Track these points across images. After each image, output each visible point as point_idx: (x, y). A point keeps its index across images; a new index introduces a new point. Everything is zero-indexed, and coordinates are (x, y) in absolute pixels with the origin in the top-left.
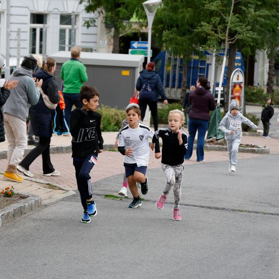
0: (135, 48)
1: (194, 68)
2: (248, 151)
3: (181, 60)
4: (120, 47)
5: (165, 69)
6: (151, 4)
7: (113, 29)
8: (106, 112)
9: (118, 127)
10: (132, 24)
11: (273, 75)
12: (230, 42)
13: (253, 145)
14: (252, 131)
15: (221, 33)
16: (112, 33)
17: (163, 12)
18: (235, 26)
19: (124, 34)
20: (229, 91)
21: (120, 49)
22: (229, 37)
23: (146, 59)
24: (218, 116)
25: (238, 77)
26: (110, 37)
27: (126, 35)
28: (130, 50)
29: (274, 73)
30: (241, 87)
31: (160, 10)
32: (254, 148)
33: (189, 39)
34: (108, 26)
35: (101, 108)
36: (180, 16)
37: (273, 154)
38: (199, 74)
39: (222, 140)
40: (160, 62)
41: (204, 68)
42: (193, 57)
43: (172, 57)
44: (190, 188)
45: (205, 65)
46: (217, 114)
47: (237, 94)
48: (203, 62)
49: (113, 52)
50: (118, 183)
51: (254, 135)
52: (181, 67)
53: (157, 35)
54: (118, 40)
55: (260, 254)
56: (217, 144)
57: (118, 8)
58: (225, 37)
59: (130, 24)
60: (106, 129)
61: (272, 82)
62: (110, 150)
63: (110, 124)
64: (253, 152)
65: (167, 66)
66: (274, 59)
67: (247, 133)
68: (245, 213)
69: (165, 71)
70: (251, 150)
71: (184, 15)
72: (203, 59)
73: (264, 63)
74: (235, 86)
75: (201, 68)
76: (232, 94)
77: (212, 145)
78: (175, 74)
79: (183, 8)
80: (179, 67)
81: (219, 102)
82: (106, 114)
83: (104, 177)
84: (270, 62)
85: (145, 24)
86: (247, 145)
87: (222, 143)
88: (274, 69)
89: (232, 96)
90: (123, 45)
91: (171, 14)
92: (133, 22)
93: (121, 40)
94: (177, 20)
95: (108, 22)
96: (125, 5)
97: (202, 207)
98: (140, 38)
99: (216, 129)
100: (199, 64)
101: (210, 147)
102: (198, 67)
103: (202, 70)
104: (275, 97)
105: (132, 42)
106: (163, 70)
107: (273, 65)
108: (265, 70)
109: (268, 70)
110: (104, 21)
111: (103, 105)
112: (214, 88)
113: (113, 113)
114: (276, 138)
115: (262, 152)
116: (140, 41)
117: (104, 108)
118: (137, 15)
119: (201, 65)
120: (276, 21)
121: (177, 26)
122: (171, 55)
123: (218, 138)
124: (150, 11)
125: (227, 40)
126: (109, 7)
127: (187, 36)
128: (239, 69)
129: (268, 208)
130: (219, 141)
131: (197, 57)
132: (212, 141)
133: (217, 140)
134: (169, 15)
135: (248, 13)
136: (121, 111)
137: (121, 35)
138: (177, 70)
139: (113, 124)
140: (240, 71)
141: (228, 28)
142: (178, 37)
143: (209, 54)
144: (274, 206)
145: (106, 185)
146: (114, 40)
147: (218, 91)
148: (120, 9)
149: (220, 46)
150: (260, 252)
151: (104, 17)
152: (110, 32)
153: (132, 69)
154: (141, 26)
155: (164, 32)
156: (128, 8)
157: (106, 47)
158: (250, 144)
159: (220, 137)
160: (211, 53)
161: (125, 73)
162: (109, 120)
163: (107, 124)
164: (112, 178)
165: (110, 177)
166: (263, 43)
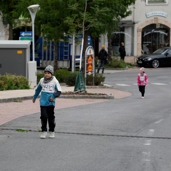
0: (23, 36)
1: (61, 47)
2: (101, 98)
3: (53, 43)
4: (13, 36)
5: (43, 49)
6: (33, 7)
7: (8, 25)
8: (9, 78)
9: (17, 86)
10: (21, 21)
11: (111, 49)
12: (86, 30)
13: (103, 94)
14: (100, 85)
15: (80, 24)
16: (8, 28)
17: (40, 13)
18: (88, 19)
19: (16, 28)
20: (85, 60)
21: (14, 37)
22: (84, 26)
23: (32, 42)
24: (81, 76)
25: (90, 51)
26: (6, 30)
27: (17, 28)
28: (20, 38)
29: (111, 48)
30: (92, 58)
31: (38, 11)
32: (104, 96)
33: (58, 29)
34: (5, 23)
35: (6, 75)
36: (52, 15)
37: (117, 99)
38: (64, 51)
39: (84, 92)
40: (39, 44)
41: (68, 47)
42: (60, 40)
43: (47, 41)
44: (69, 122)
45: (68, 45)
46: (80, 76)
47: (90, 62)
48: (67, 43)
49: (9, 39)
50: (23, 122)
51: (102, 88)
52: (53, 47)
53: (37, 27)
54: (12, 31)
55: (121, 161)
56: (81, 94)
57: (11, 11)
58: (83, 26)
59: (19, 21)
60: (10, 88)
61: (111, 54)
62: (14, 102)
63: (12, 85)
64: (104, 98)
65: (44, 46)
66: (111, 39)
67: (98, 87)
68: (106, 136)
69: (43, 50)
70: (103, 97)
71: (54, 13)
72: (66, 41)
73: (105, 42)
74: (88, 57)
75: (65, 47)
76: (87, 62)
77: (78, 95)
78: (49, 52)
79: (53, 9)
80: (51, 47)
81: (80, 67)
82: (9, 79)
83: (14, 119)
84: (108, 41)
85: (29, 21)
86: (100, 94)
87: (84, 93)
88: (111, 45)
89: (87, 64)
90: (15, 35)
91: (46, 13)
92: (21, 20)
93: (14, 32)
94: (50, 17)
95: (5, 20)
96: (16, 9)
97: (78, 134)
98: (26, 30)
99: (79, 85)
100: (64, 44)
101: (77, 96)
102: (64, 47)
103: (66, 48)
104: (113, 63)
105: (21, 32)
106: (42, 49)
107: (110, 43)
108: (106, 46)
109: (107, 46)
110: (2, 20)
111: (7, 73)
112: (75, 59)
113: (14, 78)
114: (116, 89)
115: (109, 98)
116: (26, 32)
117: (7, 75)
118: (23, 15)
119: (65, 45)
120: (112, 15)
121: (50, 21)
122: (46, 40)
123: (81, 91)
124: (33, 12)
125: (83, 28)
126: (5, 11)
127: (57, 27)
128: (91, 46)
129: (120, 132)
130: (82, 92)
131: (62, 40)
132: (78, 93)
133: (81, 92)
134: (45, 15)
135: (96, 11)
136: (18, 76)
137: (13, 28)
138: (50, 49)
139: (14, 85)
140: (91, 48)
141: (84, 21)
142: (51, 28)
143: (70, 38)
144: (123, 131)
145: (16, 123)
146: (9, 32)
147: (79, 61)
148: (12, 12)
149: (77, 32)
150: (120, 160)
151: (2, 18)
152: (7, 26)
153: (24, 49)
154: (27, 22)
155: (41, 25)
156: (18, 11)
157: (5, 36)
158: (102, 93)
159: (82, 89)
160: (72, 37)
161: (20, 52)
162: (11, 82)
163: (10, 85)
164: (19, 119)
165: (18, 118)
166: (104, 30)
